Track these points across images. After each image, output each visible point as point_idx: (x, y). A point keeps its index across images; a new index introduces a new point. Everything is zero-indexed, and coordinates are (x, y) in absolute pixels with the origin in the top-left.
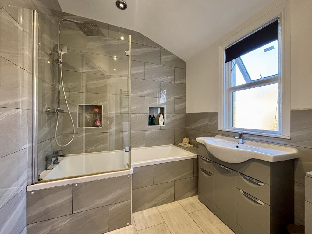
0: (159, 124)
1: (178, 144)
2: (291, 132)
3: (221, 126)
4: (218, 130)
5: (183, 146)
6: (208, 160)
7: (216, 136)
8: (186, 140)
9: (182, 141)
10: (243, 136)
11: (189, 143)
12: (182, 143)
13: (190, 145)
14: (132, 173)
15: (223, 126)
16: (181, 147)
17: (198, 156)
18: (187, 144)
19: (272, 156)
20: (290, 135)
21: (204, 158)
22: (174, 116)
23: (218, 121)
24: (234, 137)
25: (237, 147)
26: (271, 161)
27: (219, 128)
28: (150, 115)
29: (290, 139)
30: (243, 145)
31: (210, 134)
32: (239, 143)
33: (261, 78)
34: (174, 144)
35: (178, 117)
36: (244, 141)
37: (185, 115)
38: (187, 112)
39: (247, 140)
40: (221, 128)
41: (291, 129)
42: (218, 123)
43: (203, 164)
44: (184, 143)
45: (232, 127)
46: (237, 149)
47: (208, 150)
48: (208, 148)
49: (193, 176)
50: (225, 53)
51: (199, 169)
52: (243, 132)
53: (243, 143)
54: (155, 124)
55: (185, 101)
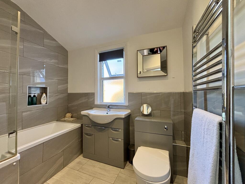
0: (41, 104)
1: (61, 120)
2: (128, 102)
3: (97, 102)
4: (95, 104)
5: (66, 120)
6: (90, 126)
7: (94, 108)
8: (69, 115)
9: (65, 117)
10: (109, 107)
11: (72, 117)
12: (65, 118)
13: (73, 119)
14: (19, 158)
15: (98, 102)
16: (65, 121)
17: (82, 125)
18: (70, 118)
19: (124, 114)
20: (128, 104)
21: (86, 125)
22: (57, 96)
23: (94, 99)
24: (105, 108)
25: (107, 113)
26: (124, 117)
27: (95, 103)
28: (30, 95)
29: (128, 106)
30: (110, 112)
31: (89, 108)
32: (108, 111)
33: (115, 74)
34: (57, 121)
35: (61, 96)
36: (110, 109)
37: (67, 94)
38: (69, 92)
39: (111, 109)
40: (97, 103)
41: (128, 101)
42: (94, 100)
43: (86, 130)
44: (67, 118)
45: (103, 102)
46: (107, 114)
47: (91, 119)
48: (91, 117)
49: (78, 141)
50: (98, 55)
51: (83, 134)
52: (110, 104)
53: (110, 111)
54: (36, 104)
55: (67, 83)
